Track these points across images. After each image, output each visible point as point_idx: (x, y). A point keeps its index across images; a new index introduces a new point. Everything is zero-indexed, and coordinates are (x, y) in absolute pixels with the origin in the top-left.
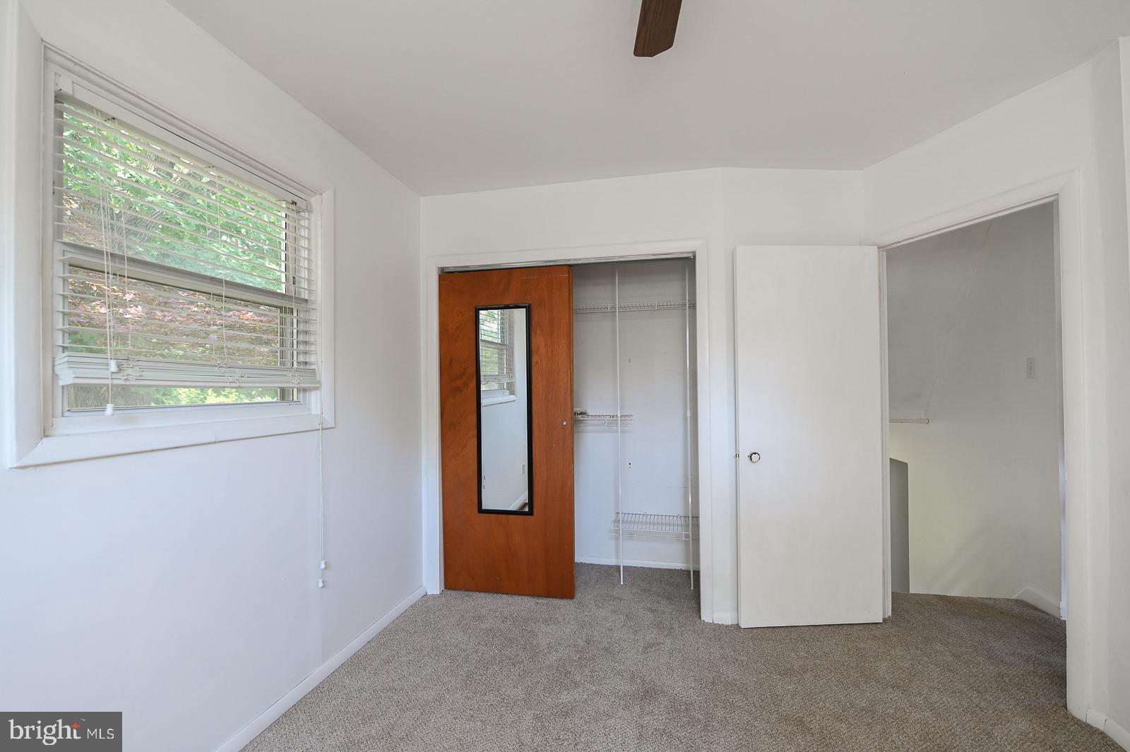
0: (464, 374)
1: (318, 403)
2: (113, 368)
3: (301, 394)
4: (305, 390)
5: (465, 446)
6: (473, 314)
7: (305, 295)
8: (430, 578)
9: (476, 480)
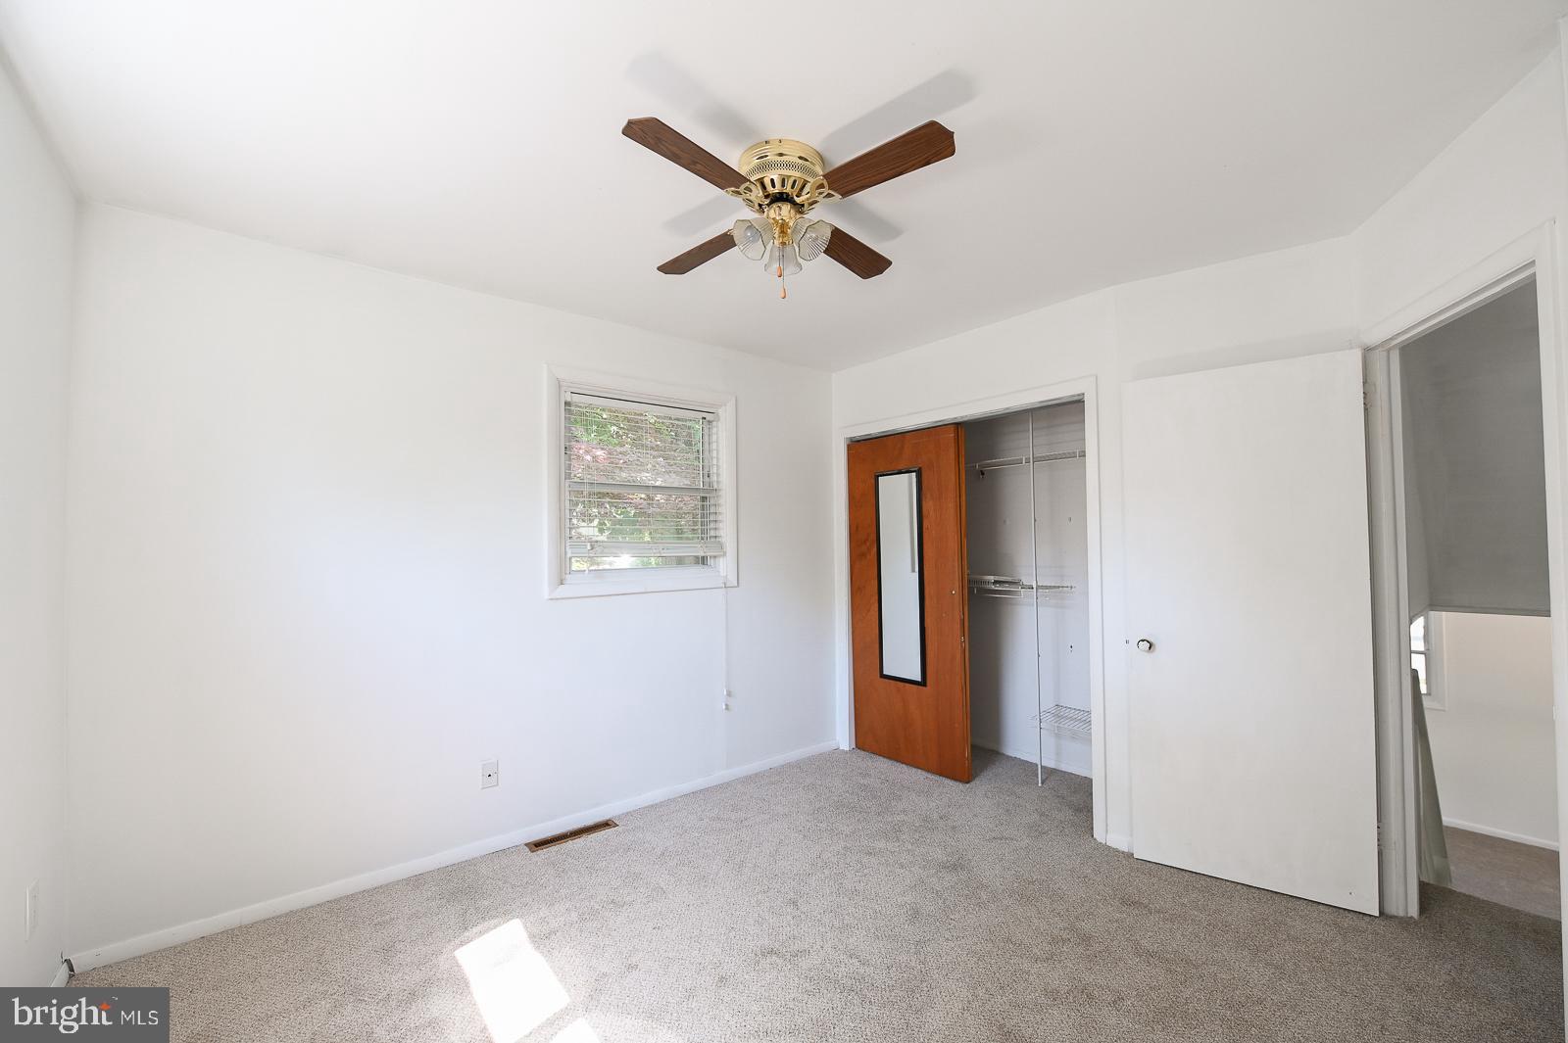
0: (867, 540)
1: (725, 566)
2: (589, 548)
3: (712, 560)
4: (715, 557)
5: (869, 611)
6: (873, 481)
7: (715, 487)
8: (842, 735)
9: (877, 646)
